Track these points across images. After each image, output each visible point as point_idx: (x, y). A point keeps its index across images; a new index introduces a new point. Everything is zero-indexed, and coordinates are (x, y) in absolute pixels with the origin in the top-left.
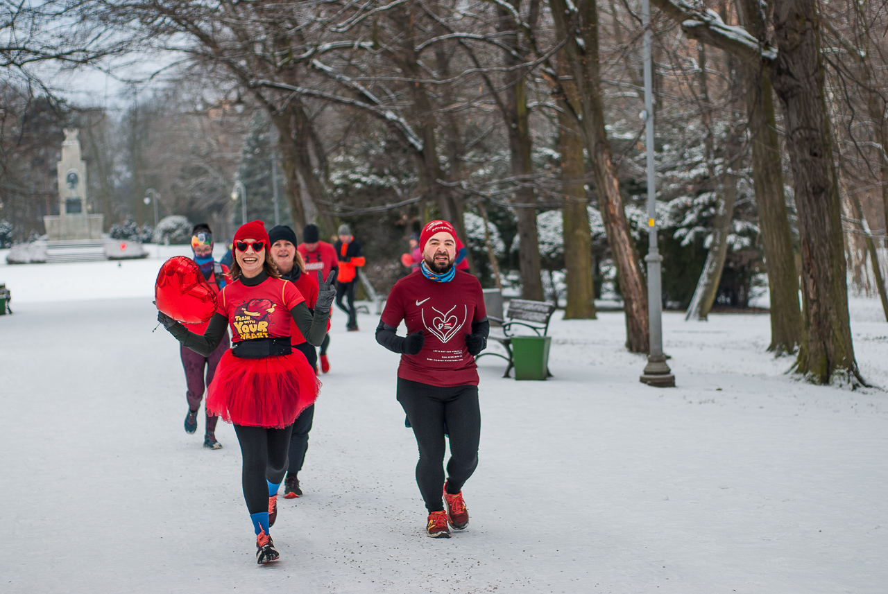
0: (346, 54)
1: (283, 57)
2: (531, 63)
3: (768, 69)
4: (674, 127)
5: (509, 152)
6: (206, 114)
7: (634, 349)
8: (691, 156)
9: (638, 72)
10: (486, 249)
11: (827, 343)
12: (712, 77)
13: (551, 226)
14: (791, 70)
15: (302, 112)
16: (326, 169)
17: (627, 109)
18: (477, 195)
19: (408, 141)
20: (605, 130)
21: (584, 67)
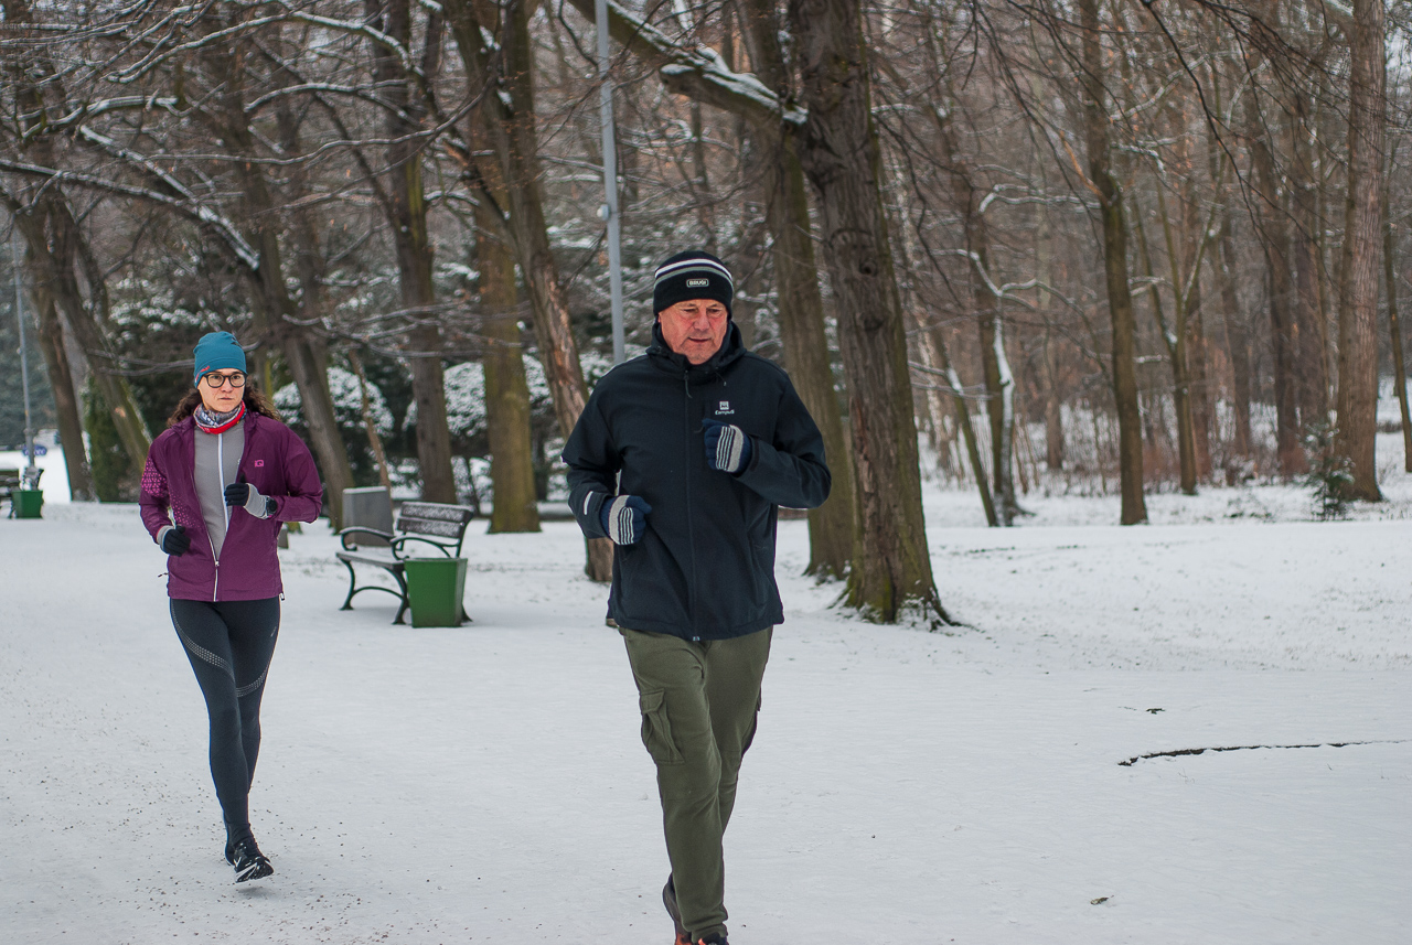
0: (133, 117)
1: (31, 122)
2: (429, 131)
3: (794, 139)
4: (656, 229)
5: (397, 270)
7: (598, 576)
10: (363, 424)
11: (891, 560)
12: (713, 150)
13: (465, 387)
14: (828, 141)
15: (64, 210)
16: (103, 300)
17: (583, 200)
18: (349, 339)
19: (236, 254)
20: (545, 234)
21: (510, 138)
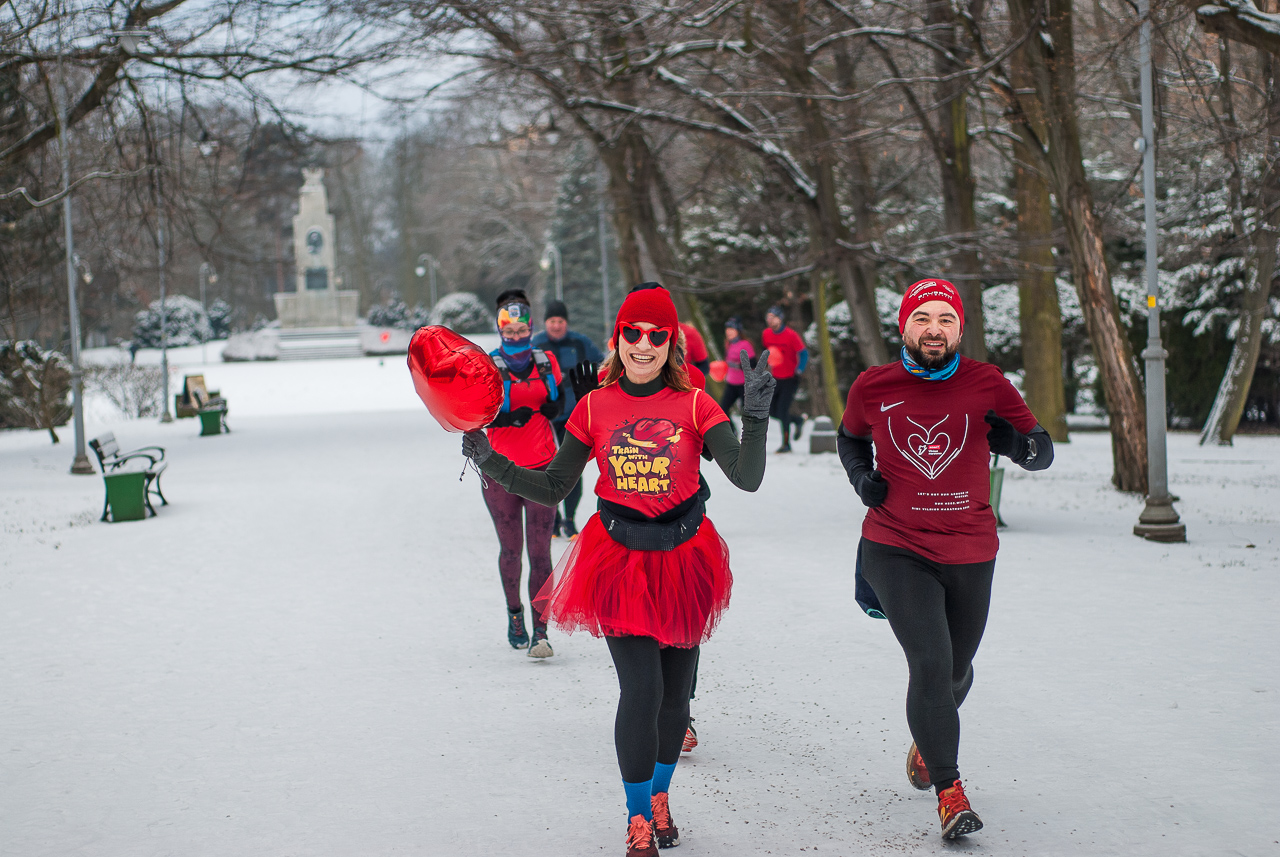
0: (706, 59)
1: (615, 63)
2: (975, 69)
4: (1183, 163)
5: (941, 199)
6: (505, 147)
7: (1125, 487)
8: (1208, 205)
9: (1130, 81)
12: (1239, 88)
13: (1002, 307)
15: (642, 143)
16: (677, 225)
17: (1114, 135)
18: (897, 262)
19: (795, 183)
20: (1082, 167)
21: (1053, 75)
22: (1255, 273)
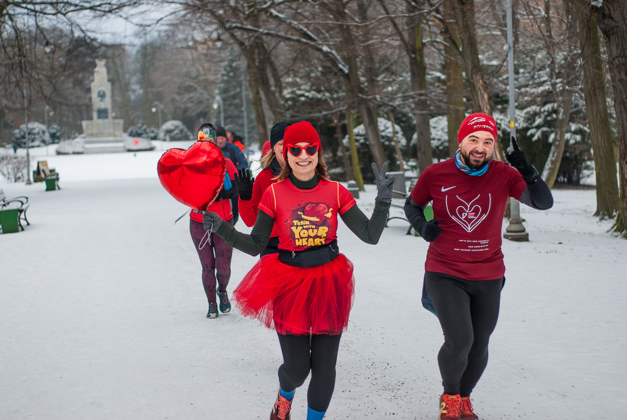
0: (294, 5)
1: (250, 7)
2: (426, 11)
3: (596, 14)
4: (527, 57)
5: (409, 74)
6: (195, 48)
8: (539, 77)
9: (501, 16)
10: (393, 143)
12: (554, 20)
13: (439, 127)
14: (612, 15)
15: (263, 47)
16: (280, 87)
17: (494, 43)
18: (388, 105)
19: (338, 66)
20: (478, 59)
21: (464, 13)
22: (562, 110)
